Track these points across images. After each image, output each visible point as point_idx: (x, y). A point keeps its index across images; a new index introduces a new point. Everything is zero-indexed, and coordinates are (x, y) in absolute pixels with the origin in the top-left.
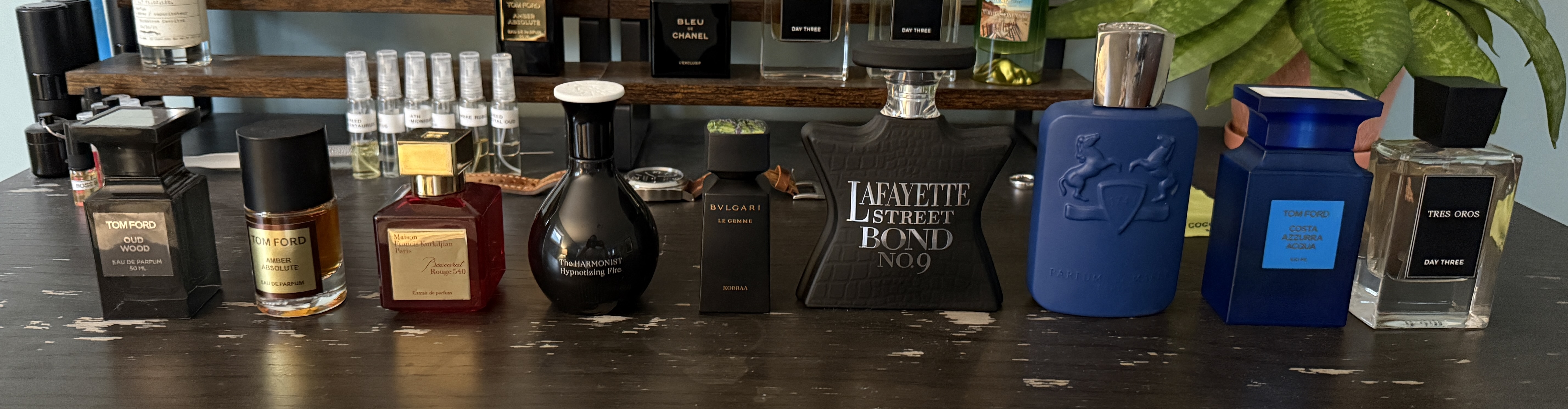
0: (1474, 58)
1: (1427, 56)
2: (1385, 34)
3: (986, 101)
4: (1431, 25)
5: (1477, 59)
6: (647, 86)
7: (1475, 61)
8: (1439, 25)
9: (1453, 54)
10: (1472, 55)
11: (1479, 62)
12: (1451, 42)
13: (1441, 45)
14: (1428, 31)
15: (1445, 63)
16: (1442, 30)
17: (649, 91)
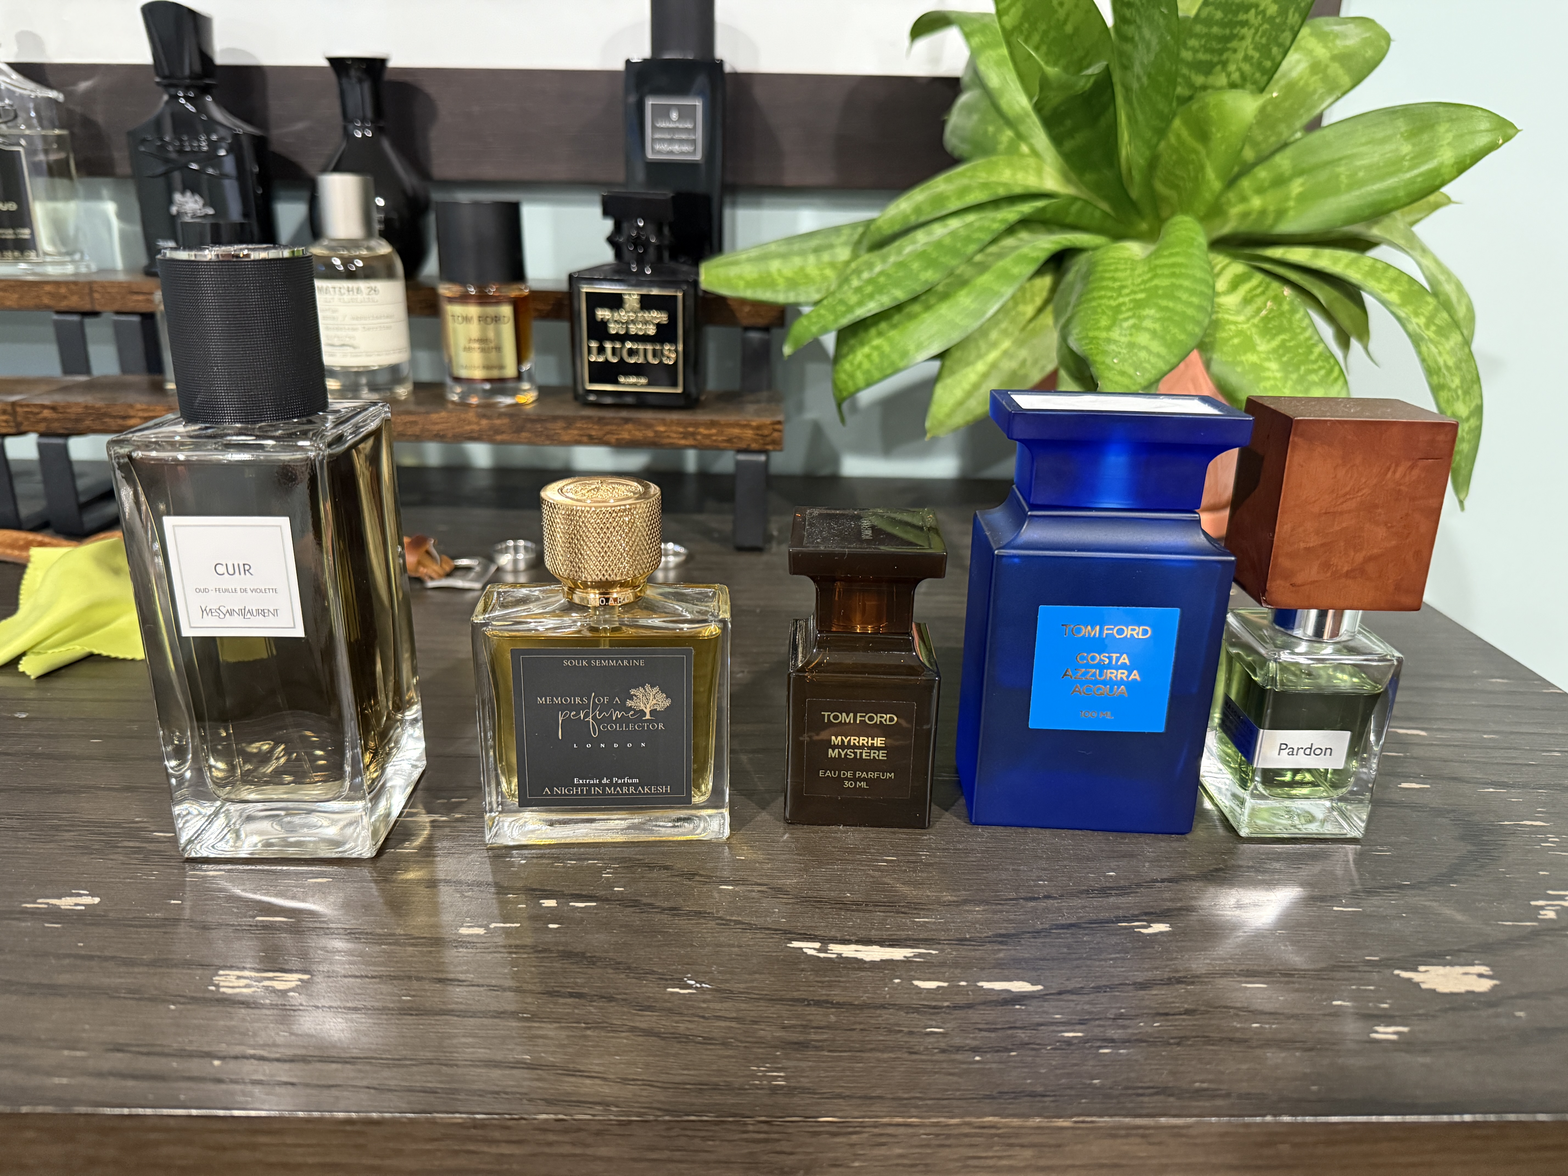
0: (1316, 361)
1: (1243, 358)
2: (1158, 316)
3: (608, 433)
4: (1259, 310)
5: (1320, 363)
6: (86, 407)
7: (1315, 367)
8: (1271, 310)
9: (1284, 355)
10: (1313, 357)
11: (1321, 368)
12: (1283, 337)
13: (1269, 341)
14: (1252, 321)
15: (1268, 369)
16: (1273, 318)
17: (90, 414)
